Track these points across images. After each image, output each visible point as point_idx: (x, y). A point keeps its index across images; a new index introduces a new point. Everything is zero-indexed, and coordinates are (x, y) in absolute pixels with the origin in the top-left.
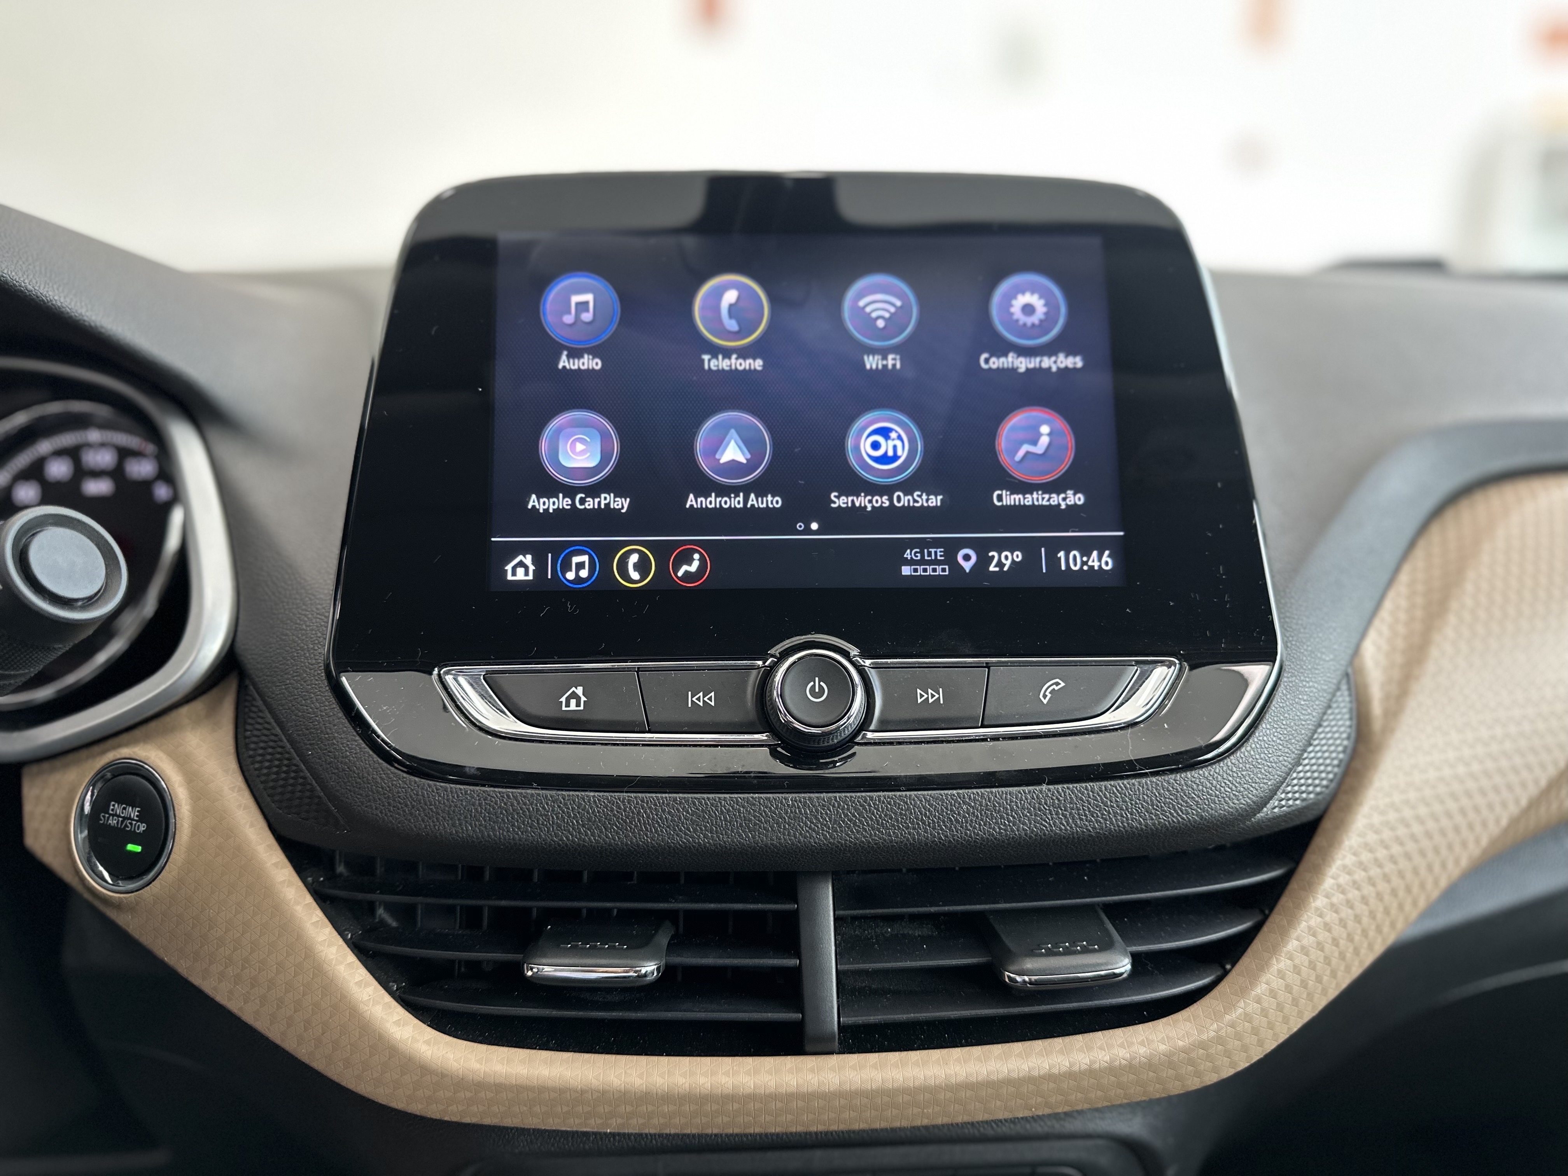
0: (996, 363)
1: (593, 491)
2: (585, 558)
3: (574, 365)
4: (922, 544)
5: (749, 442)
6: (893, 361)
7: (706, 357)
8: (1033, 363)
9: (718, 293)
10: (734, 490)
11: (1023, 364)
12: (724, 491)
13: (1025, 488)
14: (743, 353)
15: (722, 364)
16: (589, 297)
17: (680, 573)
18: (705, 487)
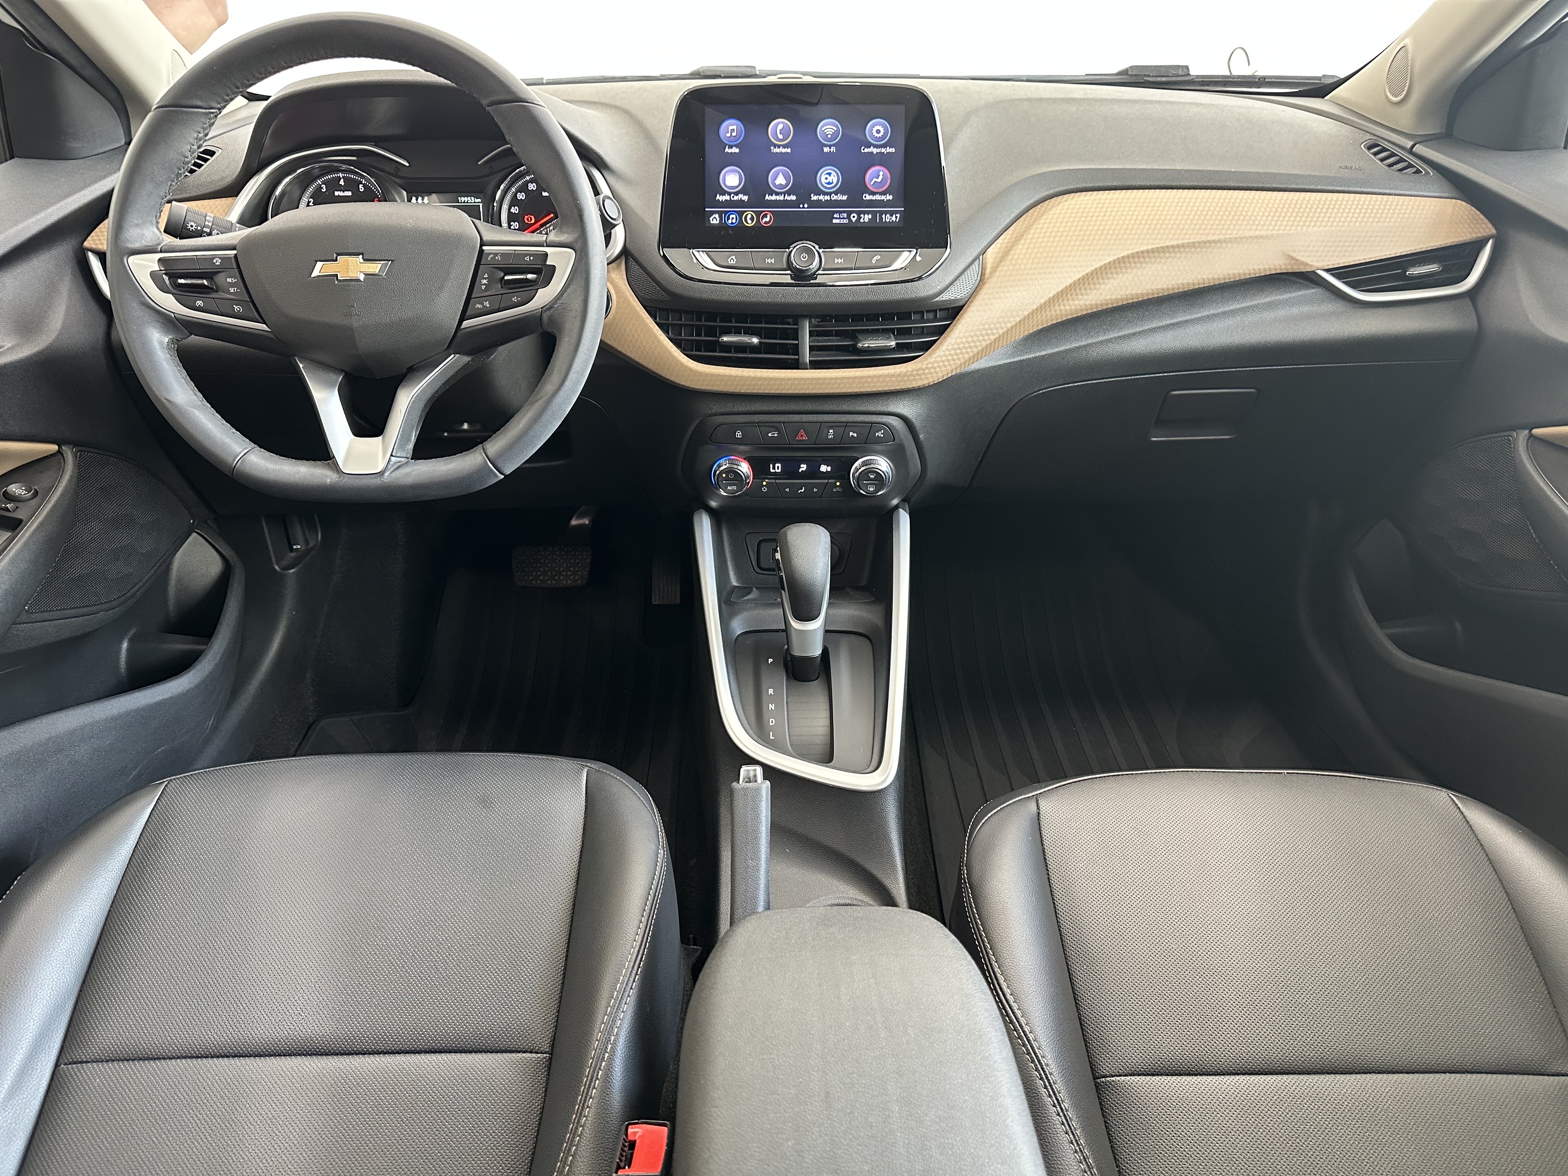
0: (866, 150)
1: (737, 194)
2: (734, 216)
3: (730, 151)
4: (840, 212)
5: (786, 177)
6: (833, 149)
7: (772, 148)
8: (879, 150)
9: (777, 125)
10: (781, 193)
11: (875, 151)
12: (777, 194)
13: (874, 194)
14: (784, 146)
15: (777, 150)
16: (734, 127)
17: (764, 221)
18: (772, 193)
